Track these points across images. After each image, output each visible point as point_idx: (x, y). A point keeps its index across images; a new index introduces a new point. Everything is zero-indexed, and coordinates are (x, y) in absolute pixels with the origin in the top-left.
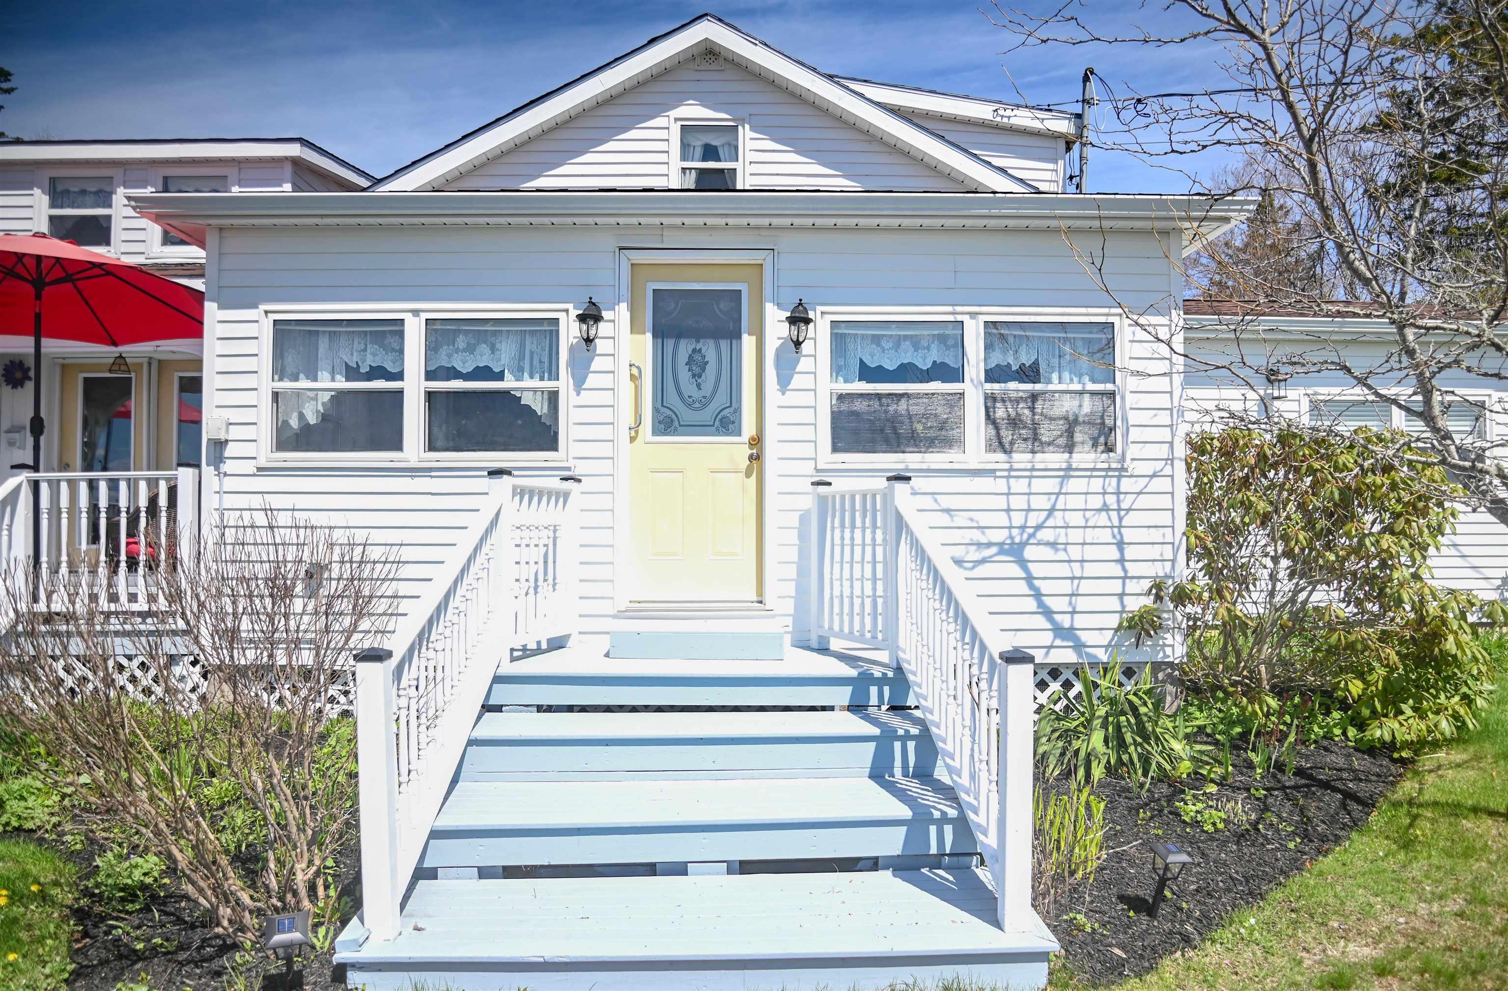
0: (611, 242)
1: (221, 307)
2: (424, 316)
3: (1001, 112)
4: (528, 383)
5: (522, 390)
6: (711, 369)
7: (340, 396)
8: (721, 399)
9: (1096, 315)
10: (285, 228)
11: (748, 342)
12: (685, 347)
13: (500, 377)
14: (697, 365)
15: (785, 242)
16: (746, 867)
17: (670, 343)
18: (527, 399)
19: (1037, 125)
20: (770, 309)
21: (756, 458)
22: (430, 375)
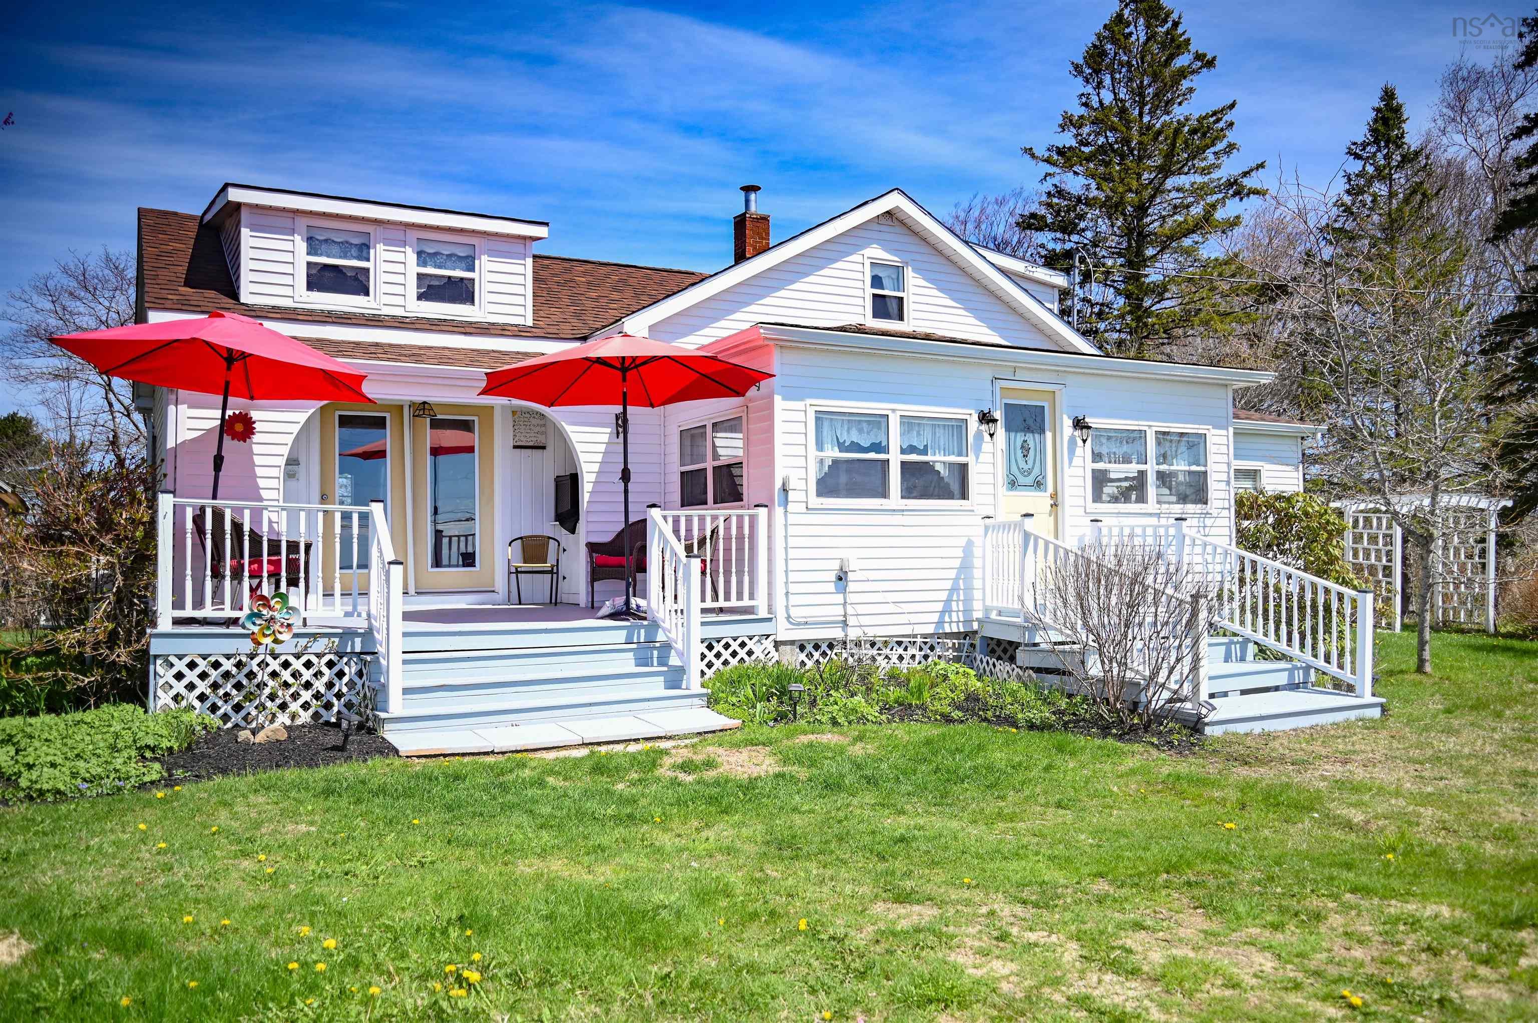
0: (988, 374)
1: (784, 399)
2: (899, 413)
3: (1030, 268)
4: (937, 458)
5: (934, 462)
6: (1032, 452)
7: (836, 462)
8: (1036, 471)
9: (1200, 429)
10: (832, 351)
11: (1049, 435)
12: (1020, 438)
13: (924, 452)
14: (1025, 449)
15: (1070, 380)
16: (1244, 692)
17: (1012, 435)
18: (938, 467)
19: (1047, 279)
20: (1065, 417)
21: (1055, 505)
22: (903, 451)
